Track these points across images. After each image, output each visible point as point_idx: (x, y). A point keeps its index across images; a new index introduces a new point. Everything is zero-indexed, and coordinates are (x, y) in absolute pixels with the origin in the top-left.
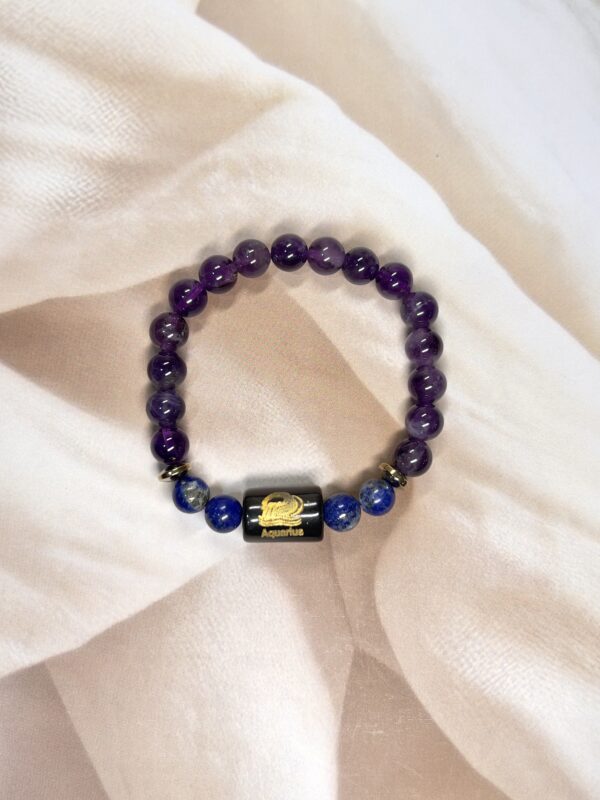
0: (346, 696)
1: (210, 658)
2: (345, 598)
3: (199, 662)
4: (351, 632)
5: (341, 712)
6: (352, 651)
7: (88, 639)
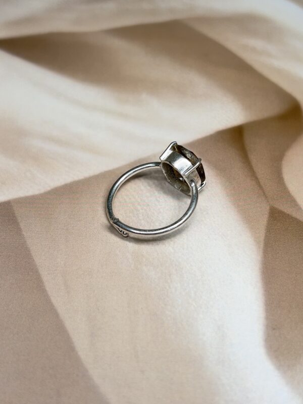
0: (266, 236)
1: (148, 205)
2: (259, 177)
3: (139, 207)
4: (266, 197)
5: (262, 245)
6: (268, 208)
7: (49, 189)
